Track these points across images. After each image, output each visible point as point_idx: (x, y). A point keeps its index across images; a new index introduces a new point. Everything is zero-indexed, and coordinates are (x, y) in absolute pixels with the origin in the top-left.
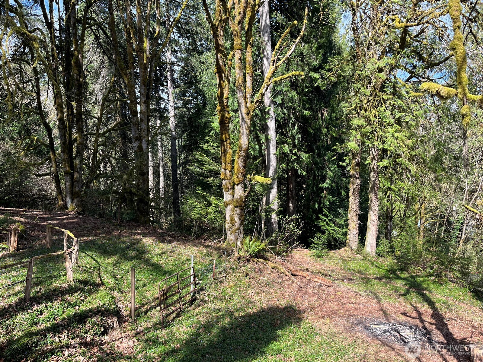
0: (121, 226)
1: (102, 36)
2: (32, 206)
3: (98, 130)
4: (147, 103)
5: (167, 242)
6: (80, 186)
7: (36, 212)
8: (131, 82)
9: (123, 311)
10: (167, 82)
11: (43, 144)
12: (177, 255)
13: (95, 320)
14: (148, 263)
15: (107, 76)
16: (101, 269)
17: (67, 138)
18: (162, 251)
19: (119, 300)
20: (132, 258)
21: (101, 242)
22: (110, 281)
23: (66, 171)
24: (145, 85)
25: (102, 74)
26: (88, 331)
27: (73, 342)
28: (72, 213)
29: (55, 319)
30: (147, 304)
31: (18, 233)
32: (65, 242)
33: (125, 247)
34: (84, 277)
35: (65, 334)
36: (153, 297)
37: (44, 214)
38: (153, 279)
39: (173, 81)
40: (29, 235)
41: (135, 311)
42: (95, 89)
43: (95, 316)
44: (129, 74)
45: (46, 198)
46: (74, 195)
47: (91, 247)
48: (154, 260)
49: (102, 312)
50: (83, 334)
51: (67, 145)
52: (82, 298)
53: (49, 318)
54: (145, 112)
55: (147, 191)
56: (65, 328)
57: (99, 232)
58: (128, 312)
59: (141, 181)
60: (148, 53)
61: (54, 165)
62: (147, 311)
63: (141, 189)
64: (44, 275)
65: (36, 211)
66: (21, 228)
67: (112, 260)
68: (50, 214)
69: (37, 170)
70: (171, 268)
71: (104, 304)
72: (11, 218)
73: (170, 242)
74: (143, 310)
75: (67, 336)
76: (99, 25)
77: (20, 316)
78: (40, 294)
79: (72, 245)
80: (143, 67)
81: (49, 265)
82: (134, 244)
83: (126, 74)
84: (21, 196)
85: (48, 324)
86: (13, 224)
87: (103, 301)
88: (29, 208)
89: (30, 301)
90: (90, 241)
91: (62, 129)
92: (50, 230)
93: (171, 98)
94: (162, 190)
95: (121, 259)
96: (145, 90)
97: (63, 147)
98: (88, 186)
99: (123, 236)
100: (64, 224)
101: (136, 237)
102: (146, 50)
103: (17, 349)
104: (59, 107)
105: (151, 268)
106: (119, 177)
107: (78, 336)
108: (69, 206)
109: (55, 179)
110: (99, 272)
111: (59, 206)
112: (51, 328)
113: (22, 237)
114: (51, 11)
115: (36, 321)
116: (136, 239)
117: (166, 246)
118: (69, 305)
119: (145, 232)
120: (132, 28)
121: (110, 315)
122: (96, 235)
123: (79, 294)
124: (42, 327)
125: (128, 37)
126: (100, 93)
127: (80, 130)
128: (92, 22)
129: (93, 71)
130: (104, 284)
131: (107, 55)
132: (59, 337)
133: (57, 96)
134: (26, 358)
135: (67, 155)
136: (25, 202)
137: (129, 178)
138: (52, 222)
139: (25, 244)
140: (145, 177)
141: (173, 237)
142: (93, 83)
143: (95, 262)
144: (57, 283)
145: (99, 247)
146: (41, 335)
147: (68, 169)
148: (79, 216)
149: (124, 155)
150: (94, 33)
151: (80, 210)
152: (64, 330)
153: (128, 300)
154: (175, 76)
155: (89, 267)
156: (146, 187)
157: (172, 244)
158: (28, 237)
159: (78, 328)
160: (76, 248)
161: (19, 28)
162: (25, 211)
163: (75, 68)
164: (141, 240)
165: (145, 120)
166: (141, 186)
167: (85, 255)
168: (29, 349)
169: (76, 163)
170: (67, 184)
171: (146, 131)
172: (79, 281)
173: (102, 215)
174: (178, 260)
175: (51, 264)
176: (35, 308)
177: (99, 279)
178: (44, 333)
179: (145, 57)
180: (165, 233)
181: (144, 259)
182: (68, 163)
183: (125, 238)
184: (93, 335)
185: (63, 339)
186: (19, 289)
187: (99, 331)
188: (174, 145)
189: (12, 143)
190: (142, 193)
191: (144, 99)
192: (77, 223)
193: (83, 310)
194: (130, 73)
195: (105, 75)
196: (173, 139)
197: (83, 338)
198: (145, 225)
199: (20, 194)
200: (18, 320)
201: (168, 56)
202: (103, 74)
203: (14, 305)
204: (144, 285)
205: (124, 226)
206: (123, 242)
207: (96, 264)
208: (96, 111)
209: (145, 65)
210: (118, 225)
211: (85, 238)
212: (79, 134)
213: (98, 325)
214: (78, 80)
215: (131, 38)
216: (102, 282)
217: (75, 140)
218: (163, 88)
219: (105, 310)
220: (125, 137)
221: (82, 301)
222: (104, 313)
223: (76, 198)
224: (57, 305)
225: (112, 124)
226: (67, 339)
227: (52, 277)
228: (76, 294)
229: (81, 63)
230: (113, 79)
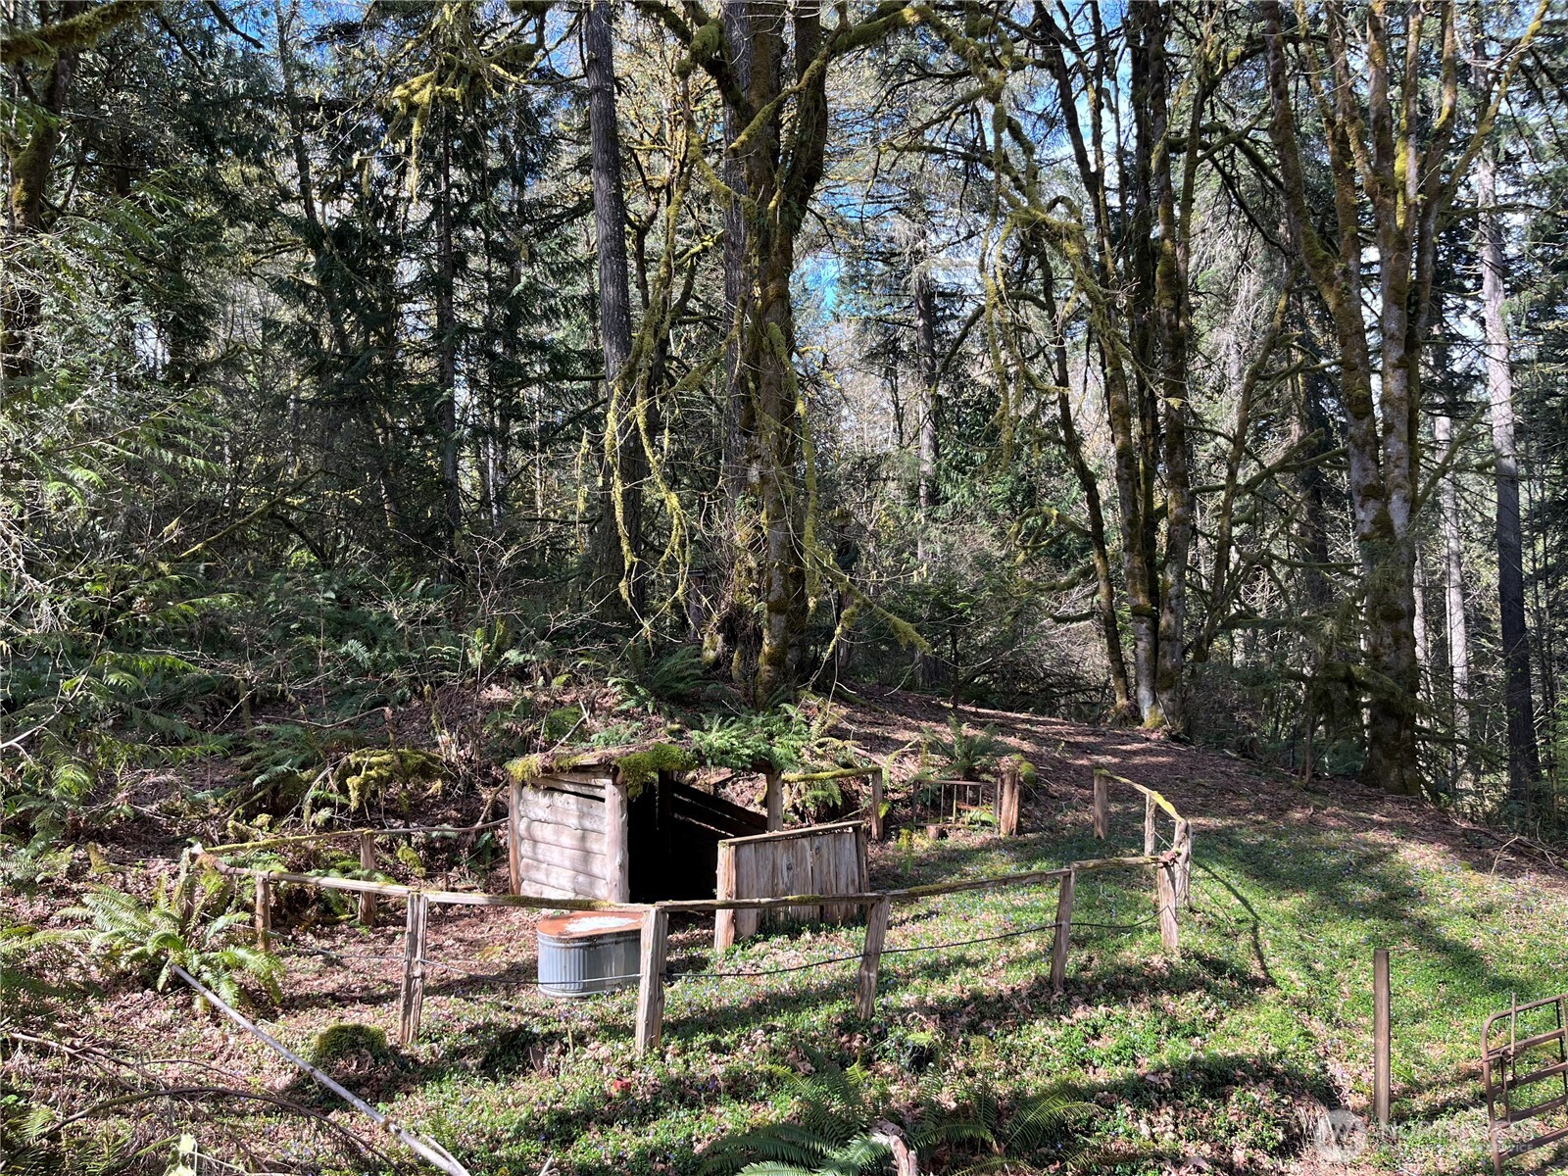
0: (1315, 792)
1: (1244, 173)
2: (1044, 706)
3: (1232, 474)
4: (1407, 365)
5: (1498, 871)
6: (1178, 654)
7: (1057, 726)
8: (1349, 301)
9: (1345, 1092)
10: (1480, 278)
11: (1073, 527)
12: (1542, 926)
13: (1257, 1097)
14: (1425, 934)
15: (1259, 295)
16: (1261, 931)
17: (1141, 507)
18: (1481, 901)
19: (1330, 1049)
20: (1366, 911)
21: (1250, 838)
22: (1294, 976)
23: (1138, 606)
24: (1399, 304)
25: (1242, 294)
26: (1236, 1129)
27: (1190, 1149)
28: (1154, 736)
29: (1136, 1063)
30: (1430, 1086)
31: (1019, 782)
32: (1149, 827)
33: (1335, 866)
34: (1211, 946)
35: (1166, 1115)
36: (1453, 1068)
37: (1079, 734)
38: (1451, 1001)
39: (1502, 268)
40: (1045, 793)
41: (1392, 1099)
42: (1218, 346)
43: (1257, 1083)
44: (1340, 278)
45: (1079, 685)
46: (1160, 681)
47: (1221, 853)
48: (1454, 930)
49: (1277, 1076)
50: (1221, 1133)
51: (1140, 529)
52: (1211, 1014)
53: (1119, 1054)
54: (1401, 399)
55: (1410, 675)
56: (1165, 1098)
57: (1243, 804)
58: (1363, 1101)
59: (1388, 641)
60: (1411, 190)
61: (1103, 589)
62: (1432, 1114)
63: (1386, 668)
64: (1095, 917)
65: (1056, 724)
66: (1025, 768)
67: (1293, 903)
68: (1093, 734)
69: (1056, 604)
70: (1521, 971)
71: (1282, 1053)
72: (1000, 738)
73: (1510, 871)
74: (1419, 1104)
75: (1172, 1127)
76: (1239, 140)
77: (1040, 1032)
78: (1089, 974)
79: (1170, 839)
80: (1392, 241)
81: (1106, 890)
82: (1369, 860)
83: (1330, 280)
84: (1017, 676)
85: (1119, 1073)
86: (1006, 758)
87: (1278, 1041)
88: (1035, 713)
89: (1066, 990)
90: (1218, 833)
91: (1126, 481)
92: (1103, 785)
93: (1495, 333)
94: (1459, 672)
95: (1324, 907)
96: (1399, 321)
97: (1130, 535)
98: (1202, 656)
99: (1326, 828)
100: (1136, 767)
101: (1372, 836)
102: (1404, 184)
103: (1035, 1126)
104: (1119, 419)
105: (1439, 958)
106: (1305, 627)
107: (1207, 1135)
108: (1146, 713)
109: (1107, 632)
110: (1256, 937)
111: (1118, 712)
112: (1126, 1086)
113: (1030, 794)
114: (1097, 139)
115: (1082, 1054)
116: (1375, 845)
117: (1494, 886)
118: (1173, 1029)
119: (1408, 825)
120: (1353, 120)
121: (1304, 1093)
122: (1233, 813)
123: (1200, 1000)
124: (1101, 1077)
125: (1341, 153)
126: (1233, 356)
127: (1179, 480)
128: (1217, 138)
129: (1215, 288)
130: (1273, 984)
131: (1260, 230)
132: (1150, 1122)
133: (1113, 383)
134: (1062, 1161)
135: (1138, 559)
136: (1024, 693)
137: (1341, 629)
138: (1102, 759)
139: (1036, 818)
140: (1402, 626)
141: (1521, 854)
142: (1212, 328)
143: (1238, 902)
144: (1134, 949)
145: (1248, 855)
146: (1098, 1102)
147: (1142, 600)
148: (1175, 746)
149: (1317, 550)
150: (1221, 171)
151: (1180, 727)
152: (1164, 1103)
153: (1361, 1056)
154: (1511, 251)
155: (1221, 915)
156: (1404, 662)
157: (1520, 881)
158: (1043, 798)
159: (1205, 1110)
160: (1185, 849)
161: (1027, 211)
162: (1028, 721)
163: (1165, 293)
164: (1394, 848)
165: (1402, 428)
166: (1385, 658)
167: (1207, 874)
168: (1067, 1135)
169: (1165, 581)
170: (1141, 645)
171: (1405, 463)
172: (1198, 956)
173: (1247, 750)
174: (1551, 947)
175: (1112, 889)
176: (1080, 1014)
177: (1257, 964)
178: (1107, 1097)
179: (1401, 207)
180: (1488, 835)
181: (1410, 920)
182: (1143, 583)
183: (1335, 837)
184: (1253, 1145)
185: (1163, 1133)
186: (1032, 946)
187: (1272, 1139)
188: (1508, 505)
189: (993, 530)
190: (1391, 682)
191: (1395, 353)
192: (1172, 767)
193: (1216, 1056)
194: (1346, 272)
195: (1251, 295)
196: (1508, 483)
197: (1222, 1148)
198: (1404, 797)
199: (1015, 672)
200: (1036, 1039)
201: (1482, 182)
202: (1244, 293)
203: (1024, 993)
204: (1418, 1016)
205: (1326, 794)
206: (1330, 850)
207: (1244, 909)
208: (1224, 414)
209: (1402, 233)
210: (1307, 789)
211: (1201, 821)
212: (1175, 493)
213: (1267, 1118)
214: (1173, 327)
215: (1348, 156)
216: (1268, 975)
217: (1163, 512)
218: (1459, 301)
219: (1285, 1073)
220: (1319, 491)
221: (1211, 1025)
222: (1283, 1083)
223: (1166, 689)
224: (1137, 1017)
225: (1274, 451)
226: (1172, 1136)
227: (1121, 930)
228: (1193, 997)
229: (1183, 273)
230: (1282, 303)
